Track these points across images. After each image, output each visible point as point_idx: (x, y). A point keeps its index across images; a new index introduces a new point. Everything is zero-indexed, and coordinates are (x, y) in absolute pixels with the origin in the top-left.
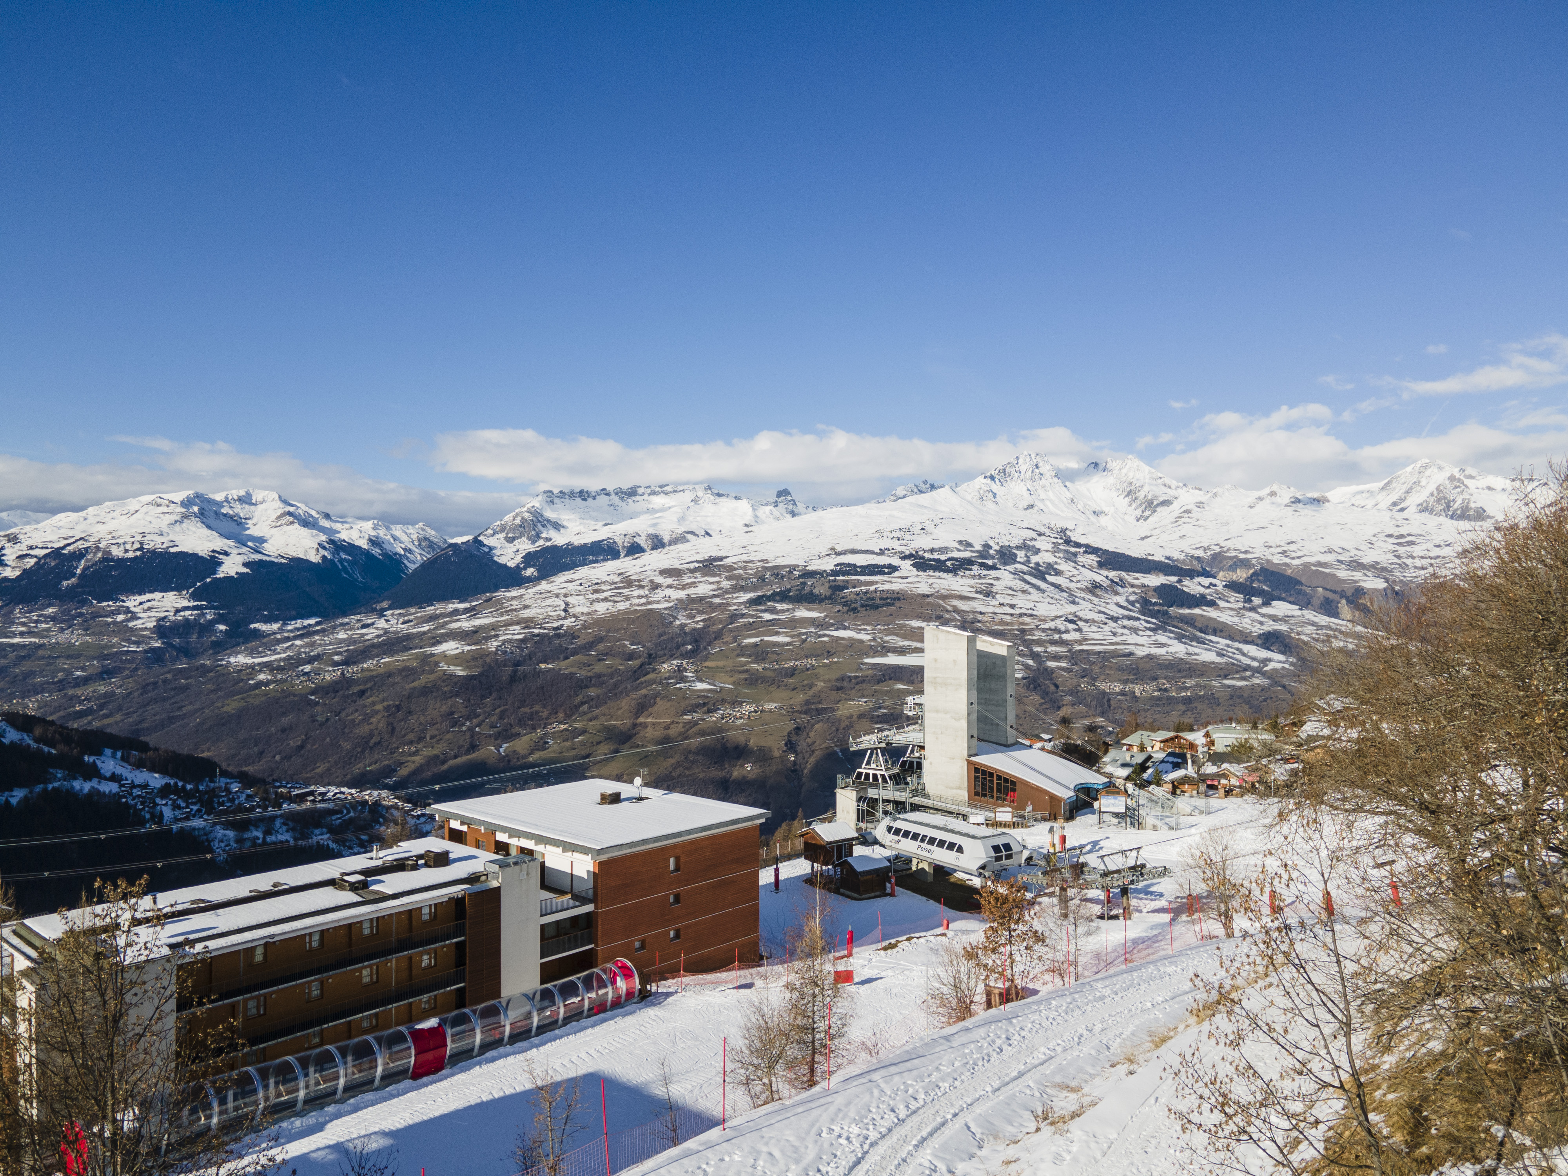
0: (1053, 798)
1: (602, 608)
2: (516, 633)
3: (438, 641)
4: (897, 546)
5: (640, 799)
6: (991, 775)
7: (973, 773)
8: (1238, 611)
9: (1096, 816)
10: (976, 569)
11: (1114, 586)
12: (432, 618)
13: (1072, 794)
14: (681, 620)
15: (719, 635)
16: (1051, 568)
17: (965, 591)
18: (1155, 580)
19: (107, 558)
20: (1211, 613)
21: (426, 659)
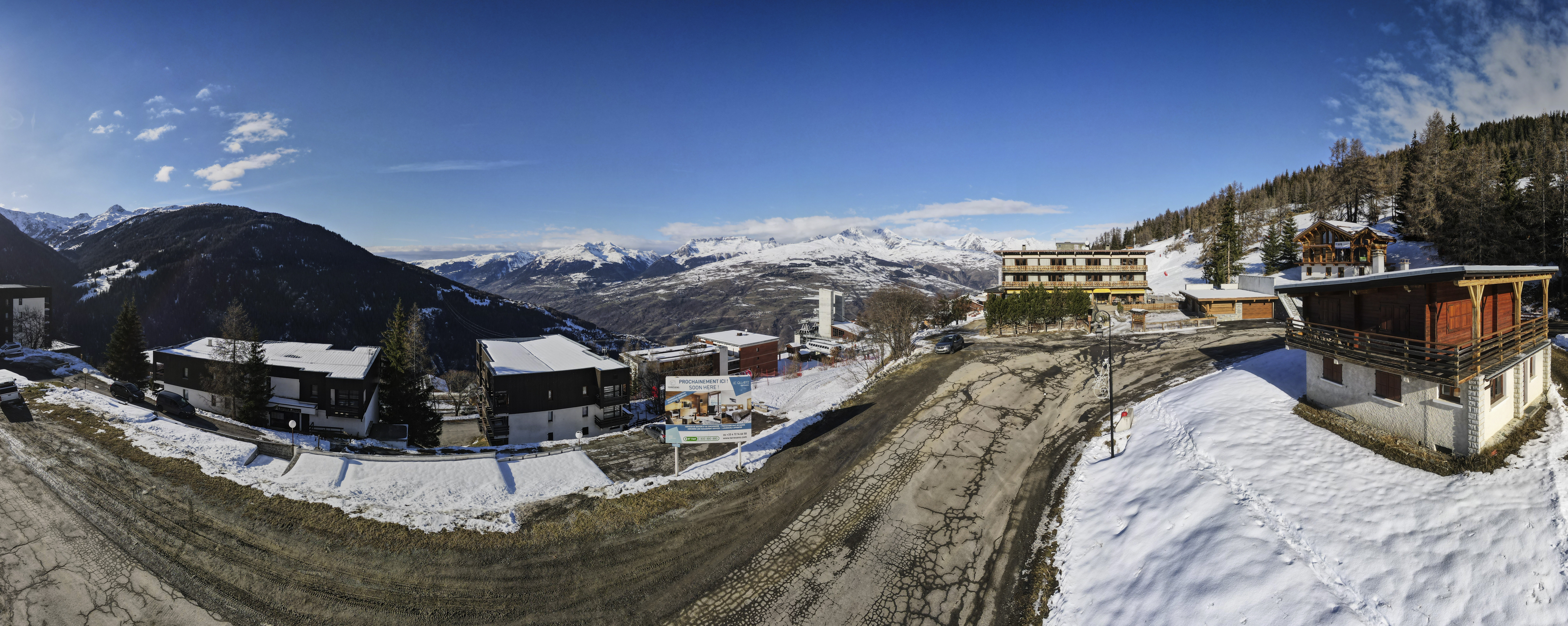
0: (854, 335)
1: (711, 279)
2: (683, 287)
3: (658, 289)
4: (810, 257)
6: (838, 330)
7: (833, 330)
8: (919, 279)
10: (837, 265)
11: (881, 271)
12: (656, 282)
14: (737, 282)
15: (750, 288)
16: (861, 265)
17: (833, 272)
18: (894, 269)
19: (566, 263)
20: (911, 279)
21: (654, 295)
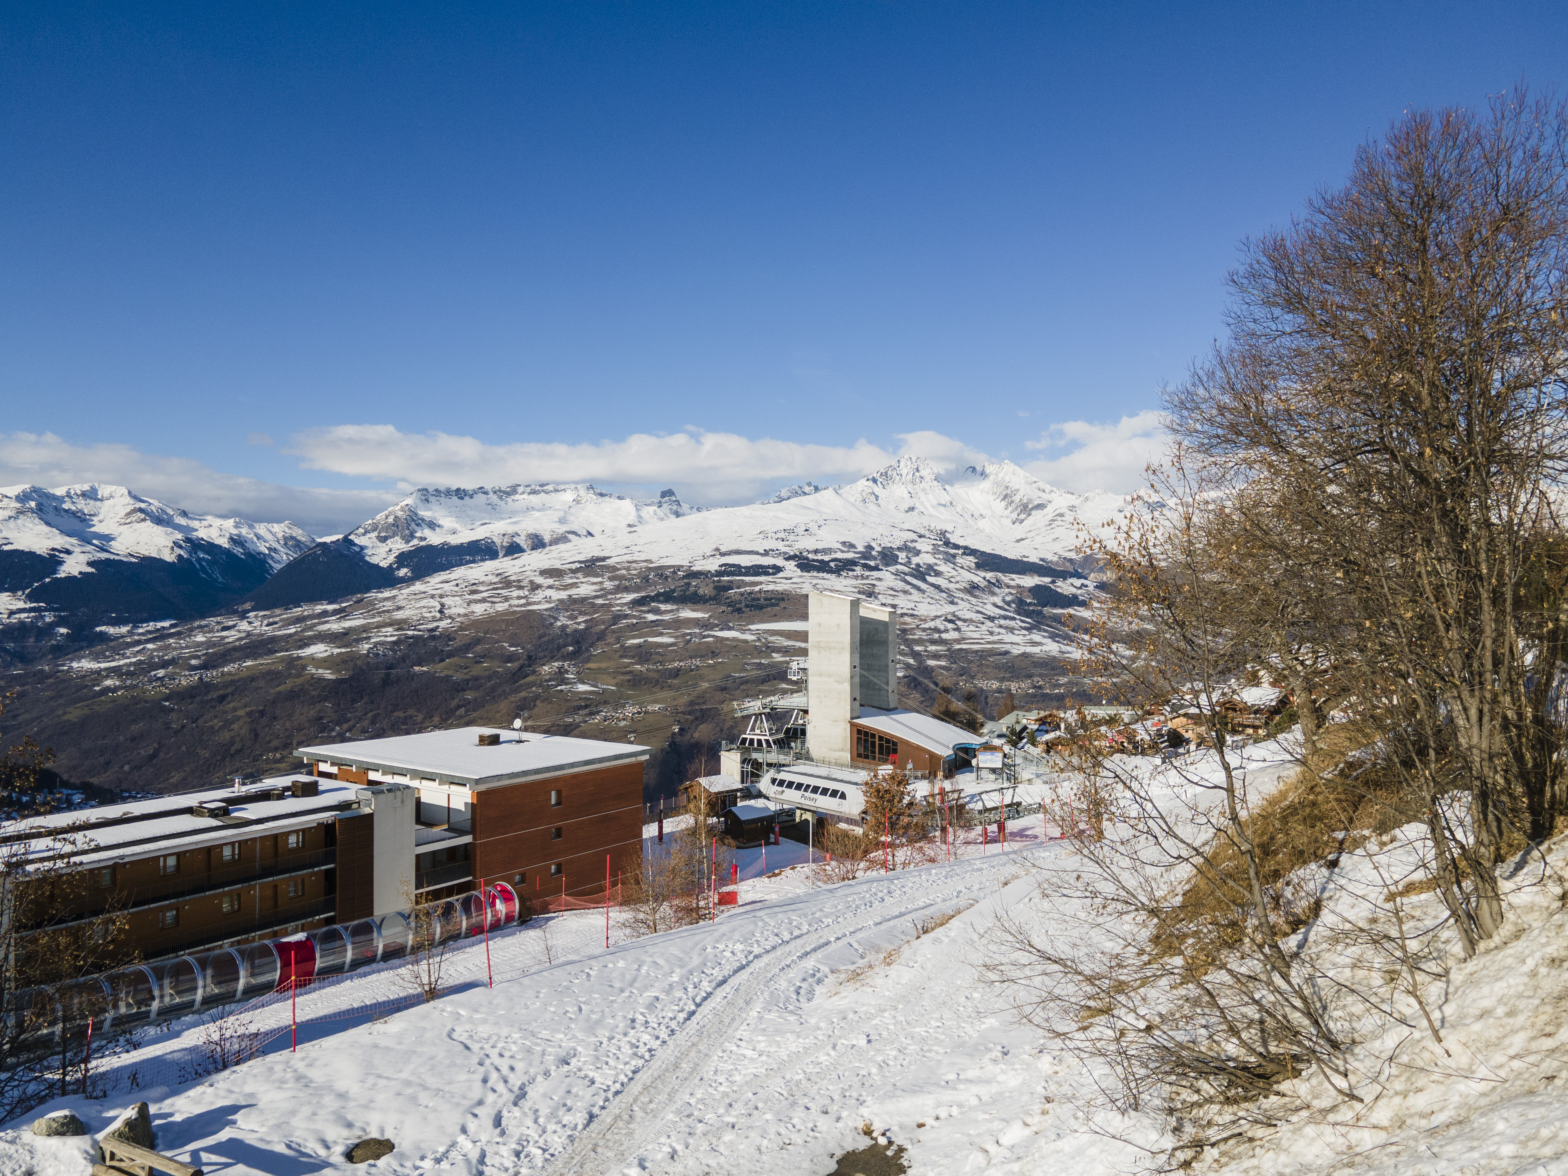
0: (932, 755)
1: (479, 609)
2: (389, 635)
3: (305, 643)
4: (781, 547)
5: (520, 742)
6: (873, 736)
7: (855, 736)
8: (1108, 611)
9: (974, 775)
10: (859, 570)
11: (991, 587)
12: (299, 620)
13: (951, 752)
14: (563, 621)
15: (601, 636)
16: (931, 569)
18: (1030, 581)
20: (1083, 612)
21: (292, 662)
